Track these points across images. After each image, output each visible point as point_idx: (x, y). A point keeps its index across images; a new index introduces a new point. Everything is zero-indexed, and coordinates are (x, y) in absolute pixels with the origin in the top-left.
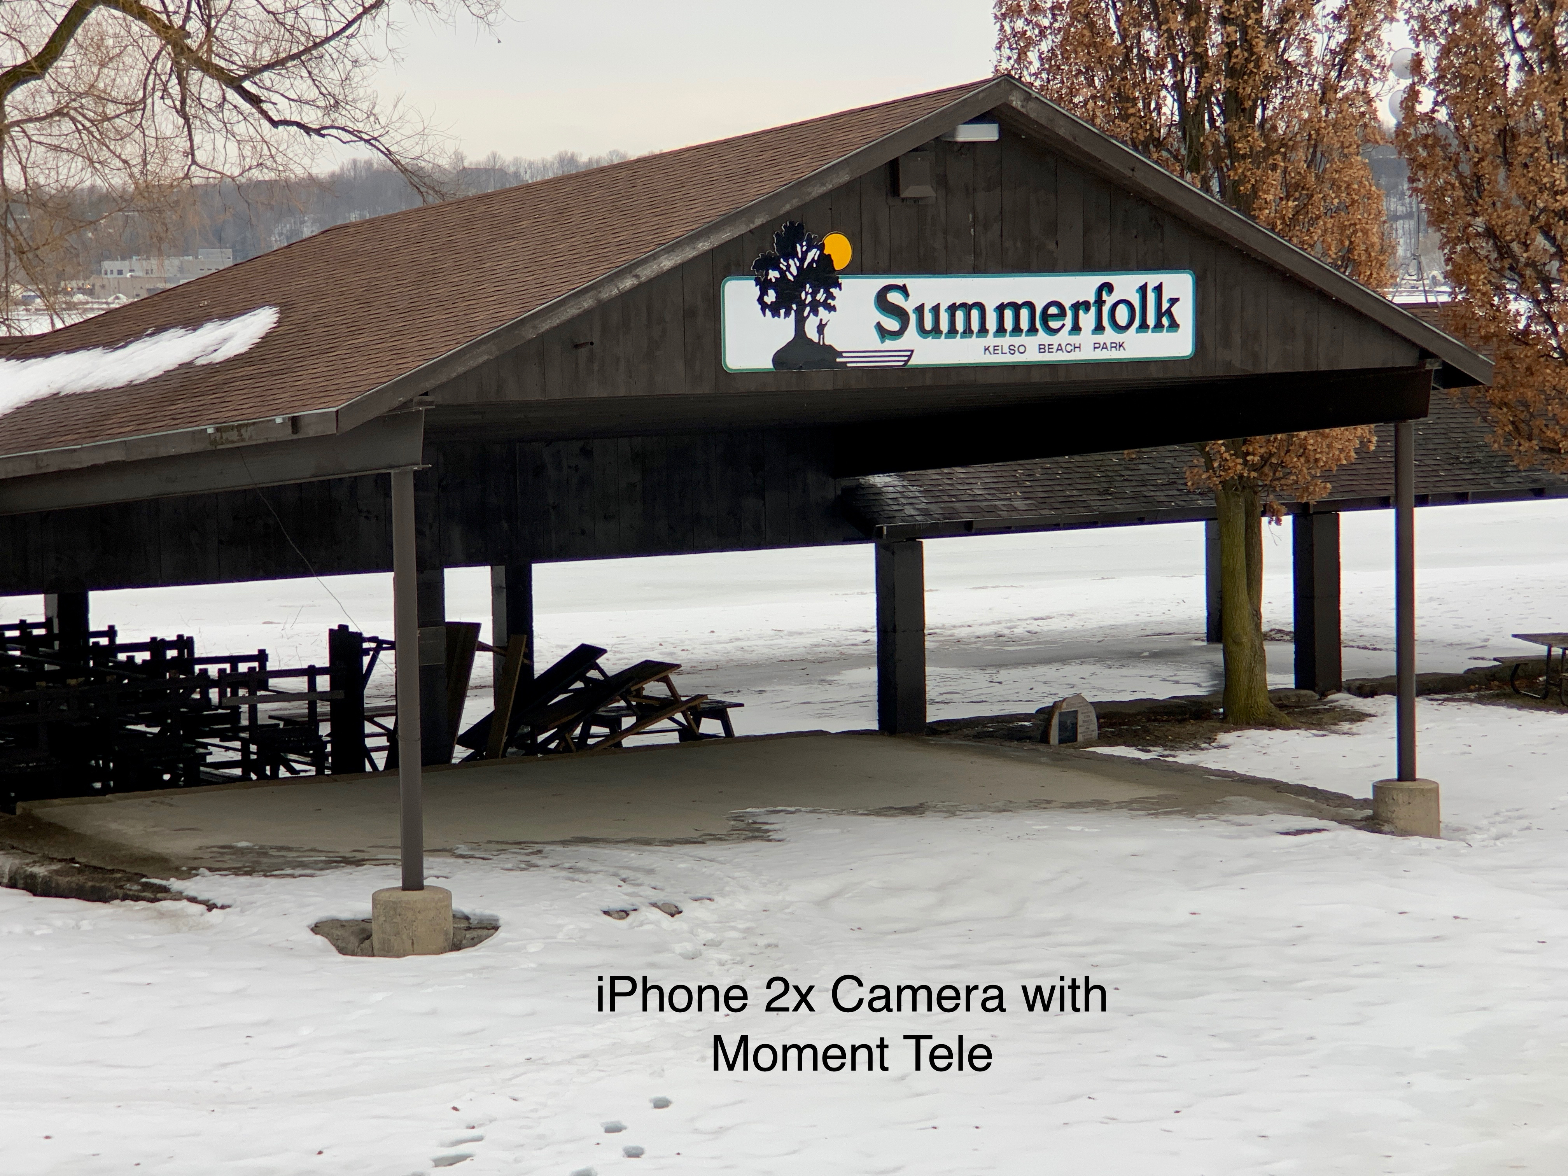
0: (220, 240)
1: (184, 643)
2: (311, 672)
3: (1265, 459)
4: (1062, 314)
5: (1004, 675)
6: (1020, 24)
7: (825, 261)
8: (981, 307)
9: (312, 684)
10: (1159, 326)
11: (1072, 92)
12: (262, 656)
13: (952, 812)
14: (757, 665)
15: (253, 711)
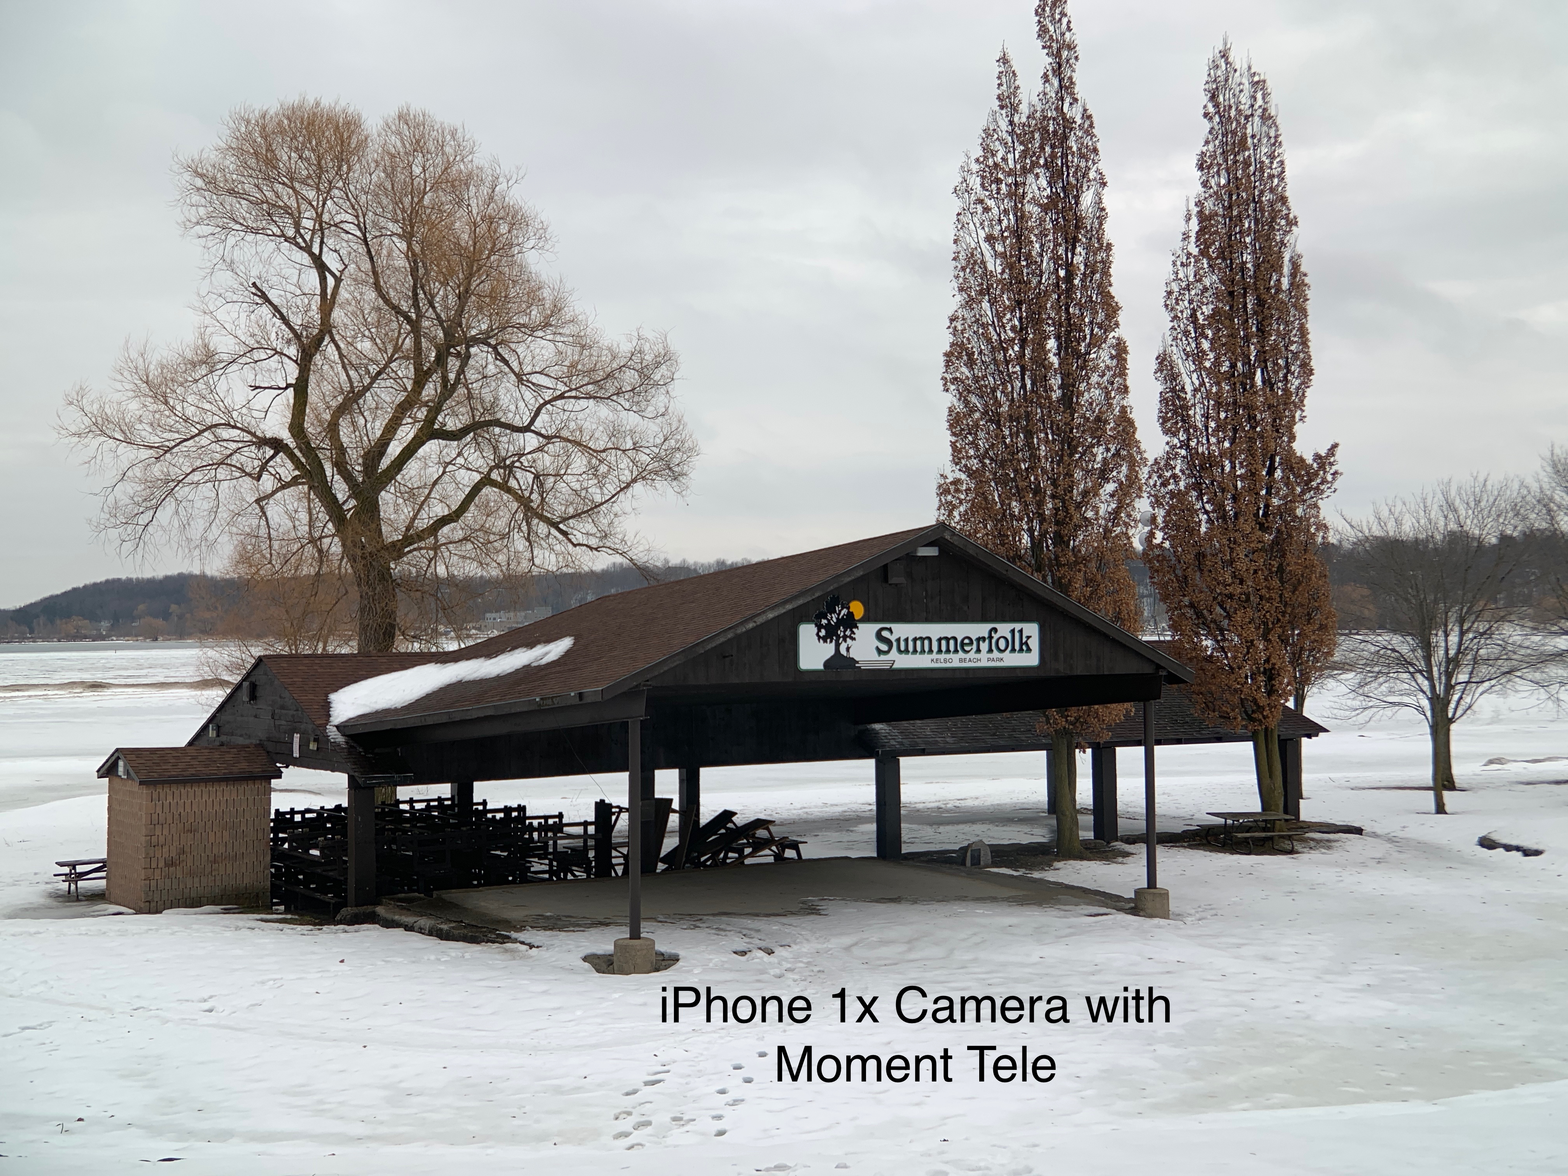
0: (546, 603)
1: (521, 809)
2: (585, 824)
3: (1077, 719)
4: (971, 643)
5: (942, 829)
6: (949, 498)
7: (850, 615)
8: (929, 639)
9: (586, 830)
10: (1021, 650)
11: (976, 532)
12: (560, 816)
13: (915, 902)
14: (814, 821)
15: (555, 844)
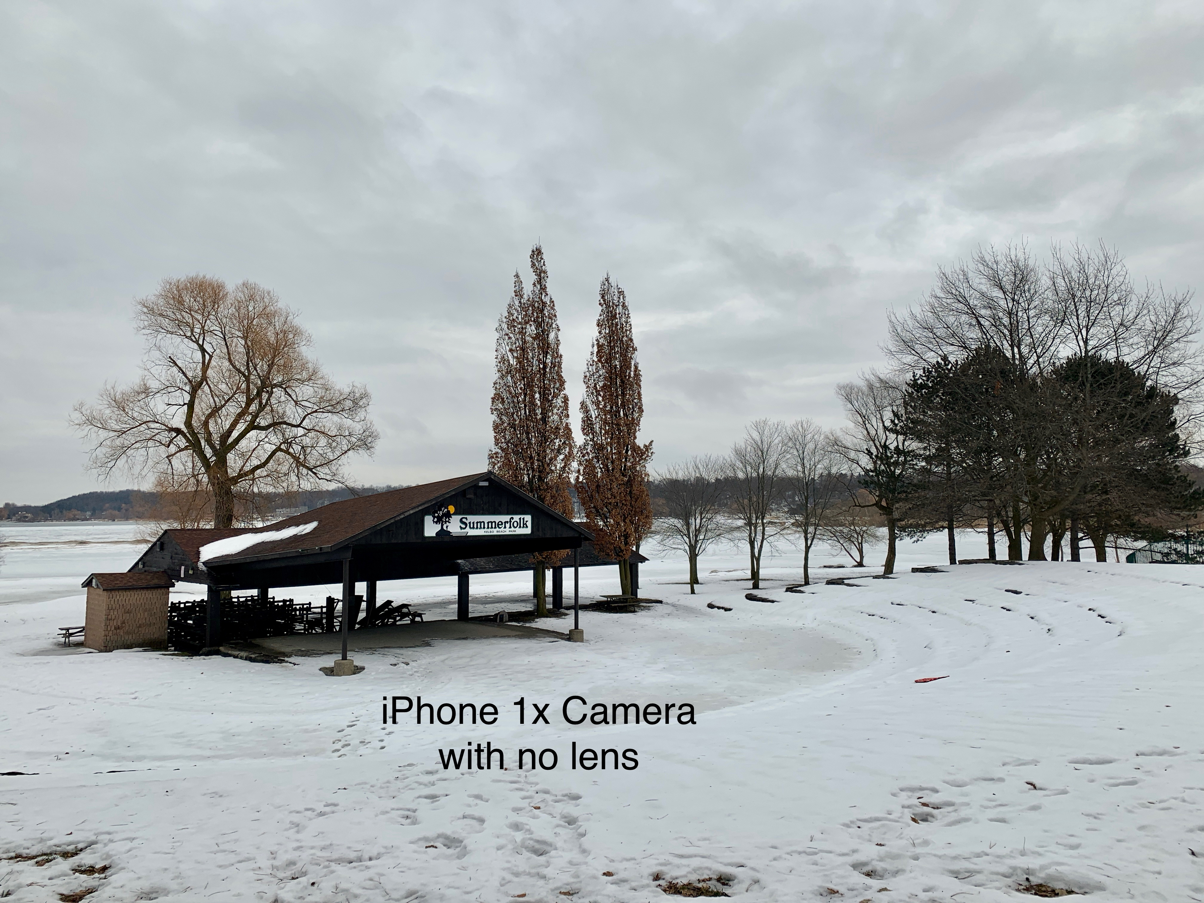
0: (305, 505)
1: (291, 601)
2: (322, 607)
3: (547, 556)
4: (502, 524)
5: (487, 606)
6: (493, 460)
7: (448, 512)
8: (484, 522)
9: (322, 610)
10: (523, 527)
11: (505, 475)
12: (310, 604)
13: (474, 639)
14: (429, 604)
15: (307, 617)
